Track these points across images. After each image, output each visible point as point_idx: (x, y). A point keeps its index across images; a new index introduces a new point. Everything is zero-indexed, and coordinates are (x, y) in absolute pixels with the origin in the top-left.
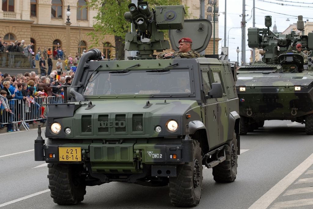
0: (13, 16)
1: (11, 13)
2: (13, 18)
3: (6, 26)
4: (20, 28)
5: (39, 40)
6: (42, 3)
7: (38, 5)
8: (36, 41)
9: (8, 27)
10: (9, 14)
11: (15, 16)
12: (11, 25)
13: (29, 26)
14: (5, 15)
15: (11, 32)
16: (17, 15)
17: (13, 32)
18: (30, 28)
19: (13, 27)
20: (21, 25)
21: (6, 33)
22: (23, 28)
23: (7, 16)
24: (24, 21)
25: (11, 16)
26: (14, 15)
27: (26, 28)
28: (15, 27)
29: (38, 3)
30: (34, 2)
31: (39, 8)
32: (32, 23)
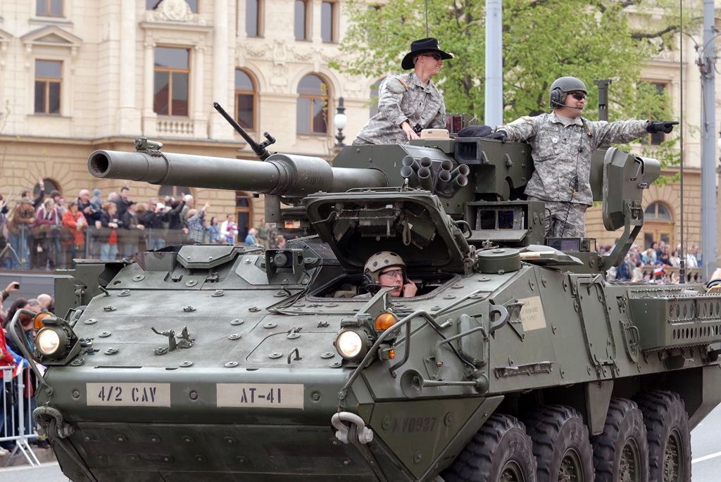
0: (185, 128)
1: (180, 120)
2: (185, 135)
6: (270, 90)
7: (259, 96)
10: (174, 123)
11: (190, 129)
14: (163, 127)
16: (196, 126)
23: (168, 127)
24: (217, 142)
25: (179, 128)
26: (188, 125)
29: (258, 90)
30: (247, 89)
31: (263, 105)
32: (240, 148)
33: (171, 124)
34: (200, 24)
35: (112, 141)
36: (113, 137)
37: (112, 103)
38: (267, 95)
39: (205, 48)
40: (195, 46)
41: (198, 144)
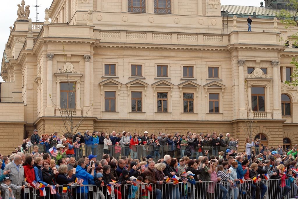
0: (264, 116)
1: (262, 113)
2: (264, 118)
3: (256, 127)
4: (271, 127)
5: (295, 139)
6: (296, 101)
7: (292, 103)
8: (292, 141)
9: (259, 127)
10: (260, 114)
11: (266, 116)
12: (262, 125)
13: (281, 125)
14: (255, 115)
15: (261, 132)
16: (267, 114)
17: (264, 132)
18: (282, 128)
19: (264, 127)
20: (272, 125)
21: (257, 133)
22: (274, 128)
23: (257, 116)
24: (275, 120)
25: (262, 116)
26: (265, 114)
27: (278, 128)
28: (266, 127)
29: (292, 101)
30: (287, 101)
31: (293, 106)
32: (284, 122)
33: (258, 114)
34: (268, 78)
35: (237, 121)
37: (236, 108)
38: (294, 103)
39: (270, 87)
40: (266, 86)
41: (268, 121)
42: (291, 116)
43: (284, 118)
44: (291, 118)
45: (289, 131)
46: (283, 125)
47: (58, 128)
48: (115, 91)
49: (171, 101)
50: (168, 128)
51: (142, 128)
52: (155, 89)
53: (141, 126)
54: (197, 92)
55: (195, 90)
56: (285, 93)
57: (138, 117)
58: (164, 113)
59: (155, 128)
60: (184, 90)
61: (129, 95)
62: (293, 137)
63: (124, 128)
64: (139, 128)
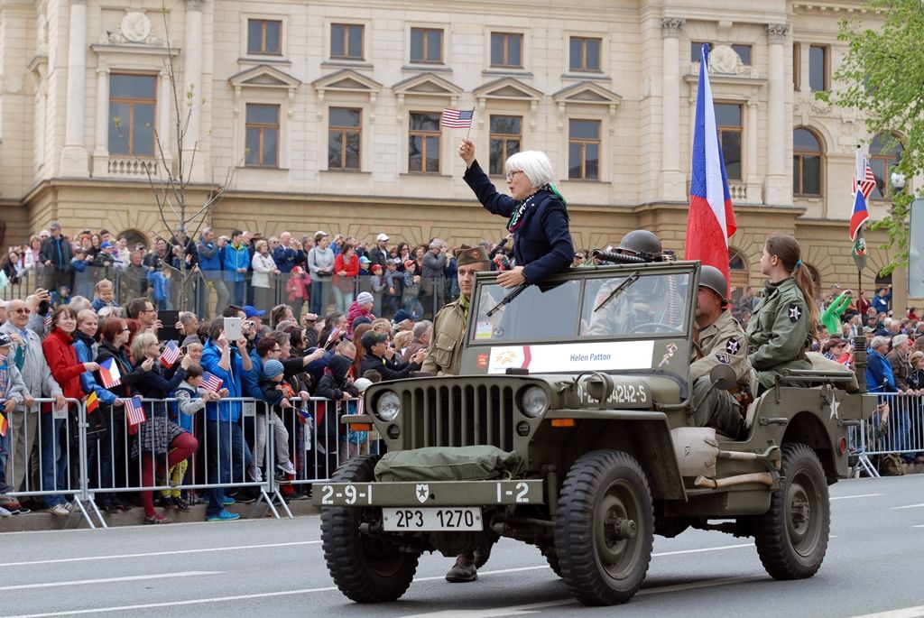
0: (737, 193)
1: (731, 184)
2: (737, 200)
4: (758, 231)
5: (831, 269)
6: (838, 151)
7: (826, 157)
8: (822, 273)
11: (743, 193)
13: (792, 223)
16: (749, 190)
17: (736, 245)
20: (763, 222)
24: (772, 207)
25: (731, 193)
26: (740, 189)
28: (743, 228)
29: (825, 151)
30: (810, 152)
31: (830, 167)
32: (799, 215)
34: (752, 77)
35: (653, 207)
36: (655, 203)
37: (654, 166)
38: (832, 157)
39: (758, 103)
40: (747, 101)
41: (751, 210)
42: (821, 197)
43: (801, 204)
44: (821, 204)
45: (813, 243)
46: (796, 225)
47: (101, 214)
48: (279, 106)
49: (452, 141)
50: (440, 225)
51: (360, 221)
52: (401, 100)
53: (356, 215)
54: (534, 115)
55: (524, 107)
56: (806, 123)
57: (346, 185)
58: (429, 175)
59: (401, 223)
60: (492, 105)
61: (320, 118)
62: (827, 262)
63: (302, 220)
64: (352, 221)
